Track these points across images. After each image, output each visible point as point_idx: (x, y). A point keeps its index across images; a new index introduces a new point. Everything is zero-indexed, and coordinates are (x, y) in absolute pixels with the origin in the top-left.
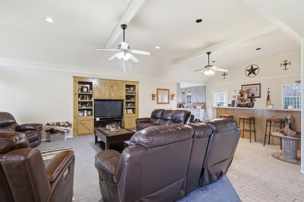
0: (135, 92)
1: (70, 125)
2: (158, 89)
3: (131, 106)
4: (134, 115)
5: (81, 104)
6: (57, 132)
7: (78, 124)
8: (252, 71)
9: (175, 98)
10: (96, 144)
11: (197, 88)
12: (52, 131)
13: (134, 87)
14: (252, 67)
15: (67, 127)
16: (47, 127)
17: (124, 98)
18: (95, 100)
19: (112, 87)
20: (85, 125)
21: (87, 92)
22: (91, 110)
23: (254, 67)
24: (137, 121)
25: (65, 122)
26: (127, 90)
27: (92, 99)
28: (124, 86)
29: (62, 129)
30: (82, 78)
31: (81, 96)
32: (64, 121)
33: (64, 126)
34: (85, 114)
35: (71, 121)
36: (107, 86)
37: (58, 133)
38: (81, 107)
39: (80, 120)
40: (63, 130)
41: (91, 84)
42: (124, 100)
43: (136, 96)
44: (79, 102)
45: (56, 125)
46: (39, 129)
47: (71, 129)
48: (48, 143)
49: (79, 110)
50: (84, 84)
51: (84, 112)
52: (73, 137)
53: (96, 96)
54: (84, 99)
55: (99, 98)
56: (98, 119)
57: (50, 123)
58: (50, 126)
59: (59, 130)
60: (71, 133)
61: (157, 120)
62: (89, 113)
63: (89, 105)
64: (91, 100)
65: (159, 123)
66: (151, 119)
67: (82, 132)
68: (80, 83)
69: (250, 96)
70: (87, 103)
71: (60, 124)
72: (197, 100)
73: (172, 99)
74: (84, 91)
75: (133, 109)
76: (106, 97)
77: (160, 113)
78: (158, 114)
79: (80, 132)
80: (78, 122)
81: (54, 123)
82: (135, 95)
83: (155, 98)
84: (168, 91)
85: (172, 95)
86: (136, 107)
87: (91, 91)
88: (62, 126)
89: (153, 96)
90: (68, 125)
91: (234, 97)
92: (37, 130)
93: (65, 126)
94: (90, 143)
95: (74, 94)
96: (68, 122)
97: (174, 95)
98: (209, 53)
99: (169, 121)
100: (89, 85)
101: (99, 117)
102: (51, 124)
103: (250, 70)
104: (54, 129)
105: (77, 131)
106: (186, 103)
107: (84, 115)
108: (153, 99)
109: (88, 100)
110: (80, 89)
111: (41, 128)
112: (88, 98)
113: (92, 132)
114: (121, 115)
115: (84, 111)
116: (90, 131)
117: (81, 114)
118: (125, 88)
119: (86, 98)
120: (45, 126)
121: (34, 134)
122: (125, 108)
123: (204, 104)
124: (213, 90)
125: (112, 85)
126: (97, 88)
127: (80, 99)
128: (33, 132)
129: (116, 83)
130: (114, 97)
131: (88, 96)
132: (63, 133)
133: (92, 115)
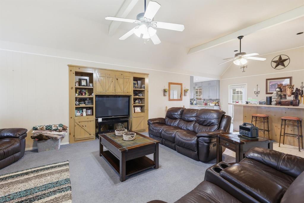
0: (144, 86)
1: (64, 129)
2: (170, 84)
3: (139, 103)
4: (142, 114)
5: (79, 101)
6: (47, 138)
7: (75, 126)
8: (280, 62)
9: (188, 94)
10: (101, 156)
11: (209, 83)
12: (40, 138)
13: (143, 80)
14: (280, 58)
15: (61, 131)
16: (33, 132)
17: (132, 93)
18: (96, 96)
19: (117, 79)
20: (84, 128)
21: (87, 86)
22: (91, 108)
23: (283, 58)
24: (150, 122)
25: (58, 126)
26: (134, 84)
27: (93, 94)
28: (132, 79)
29: (53, 134)
30: (79, 67)
31: (79, 90)
32: (57, 123)
33: (56, 130)
34: (84, 114)
35: (66, 124)
36: (111, 78)
37: (49, 140)
38: (79, 105)
39: (77, 121)
40: (55, 136)
41: (90, 75)
42: (131, 96)
43: (145, 91)
44: (76, 98)
45: (46, 129)
46: (21, 136)
47: (66, 134)
48: (36, 154)
49: (77, 108)
50: (82, 76)
51: (82, 112)
52: (68, 143)
53: (98, 91)
54: (82, 95)
55: (101, 93)
56: (100, 120)
57: (37, 127)
58: (38, 131)
59: (50, 136)
60: (67, 138)
61: (175, 122)
62: (89, 112)
63: (89, 102)
64: (91, 96)
65: (178, 125)
66: (167, 120)
67: (80, 137)
68: (77, 74)
69: (294, 91)
70: (87, 99)
71: (51, 127)
72: (209, 97)
73: (185, 95)
74: (82, 85)
75: (142, 107)
76: (110, 92)
77: (179, 113)
78: (176, 114)
79: (78, 136)
80: (76, 124)
81: (43, 127)
82: (144, 89)
83: (167, 94)
84: (180, 85)
85: (184, 91)
86: (145, 105)
87: (91, 85)
88: (54, 130)
89: (165, 91)
90: (62, 128)
91: (256, 93)
92: (18, 137)
93: (58, 130)
94: (93, 153)
95: (69, 88)
96: (63, 125)
97: (187, 90)
98: (240, 38)
99: (194, 123)
100: (88, 77)
101: (101, 117)
102: (39, 128)
103: (277, 61)
104: (43, 135)
105: (74, 136)
106: (195, 100)
107: (82, 115)
108: (164, 95)
109: (87, 96)
110: (77, 82)
111: (24, 135)
112: (87, 92)
113: (93, 136)
114: (127, 114)
115: (82, 110)
116: (90, 135)
117: (78, 114)
118: (132, 82)
119: (85, 94)
120: (31, 131)
121: (13, 144)
122: (133, 106)
123: (218, 100)
124: (229, 85)
125: (117, 77)
126: (99, 81)
127: (77, 94)
128: (13, 141)
129: (122, 75)
130: (119, 92)
131: (87, 90)
132: (55, 139)
133: (93, 114)
